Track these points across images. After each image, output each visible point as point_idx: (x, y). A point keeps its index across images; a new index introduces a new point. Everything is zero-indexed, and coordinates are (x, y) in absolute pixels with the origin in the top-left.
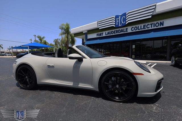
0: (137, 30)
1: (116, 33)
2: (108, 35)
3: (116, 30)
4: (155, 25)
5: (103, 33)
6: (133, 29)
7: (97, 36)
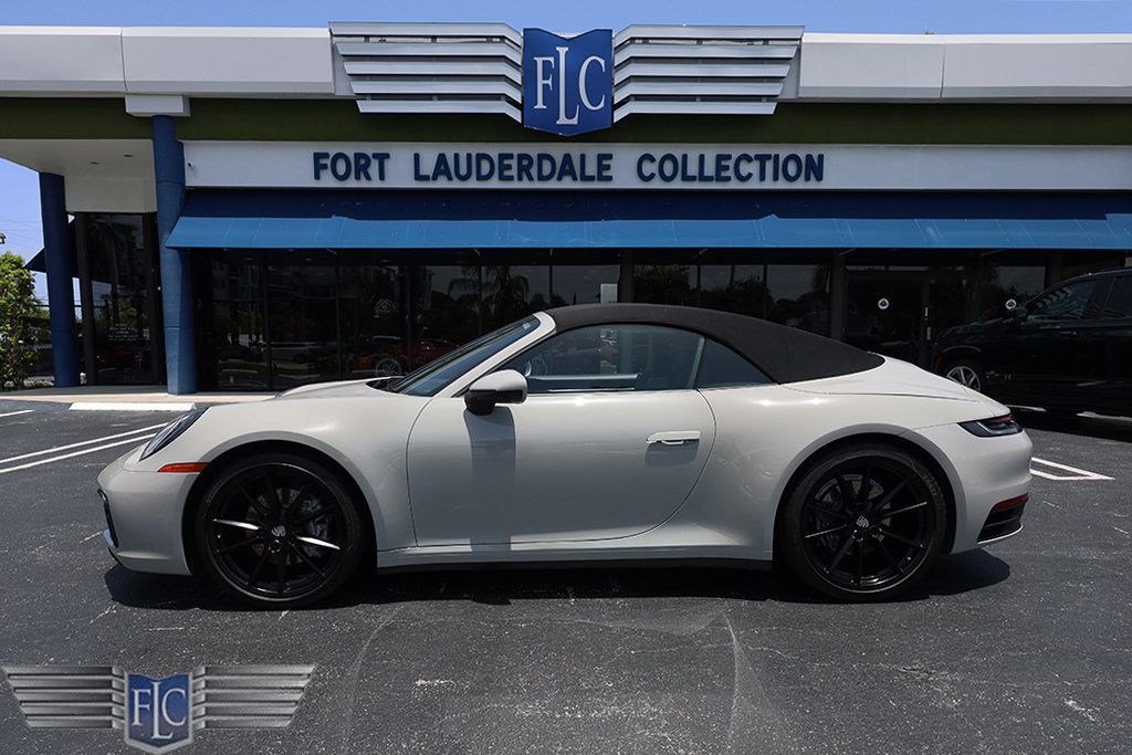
0: (678, 184)
1: (514, 172)
2: (442, 183)
3: (516, 149)
4: (780, 170)
5: (387, 156)
6: (648, 168)
7: (317, 177)
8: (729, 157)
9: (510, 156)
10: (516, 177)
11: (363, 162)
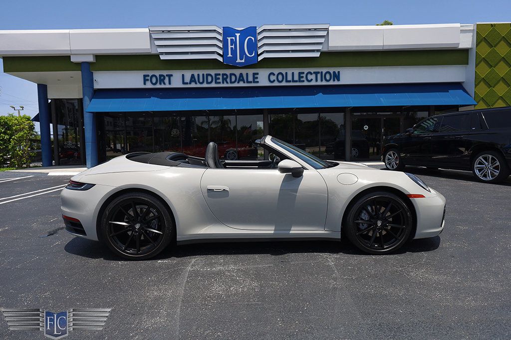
0: (284, 84)
1: (221, 80)
2: (193, 85)
3: (221, 72)
4: (323, 77)
5: (172, 75)
6: (273, 78)
7: (145, 84)
8: (303, 73)
9: (219, 74)
10: (221, 82)
11: (162, 78)
